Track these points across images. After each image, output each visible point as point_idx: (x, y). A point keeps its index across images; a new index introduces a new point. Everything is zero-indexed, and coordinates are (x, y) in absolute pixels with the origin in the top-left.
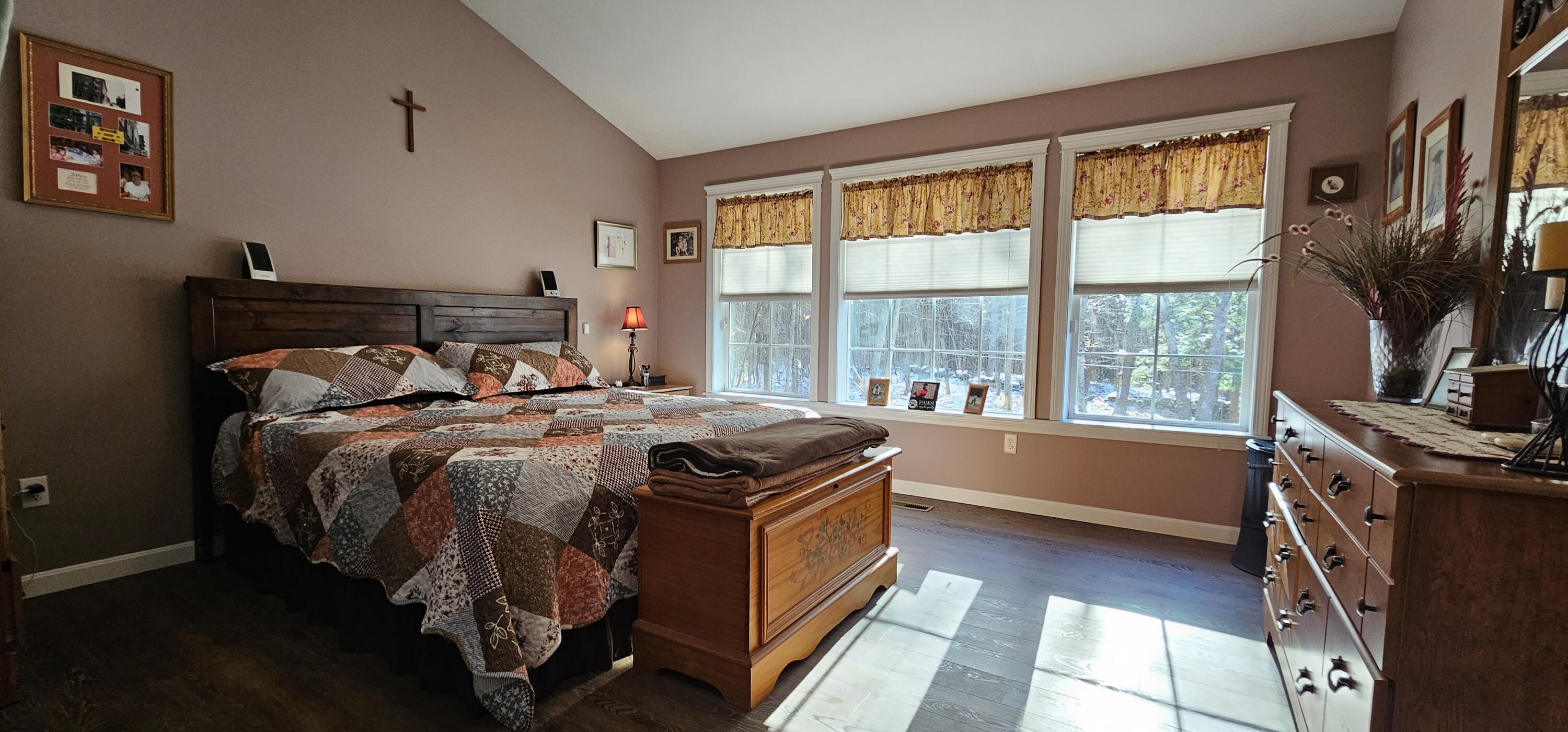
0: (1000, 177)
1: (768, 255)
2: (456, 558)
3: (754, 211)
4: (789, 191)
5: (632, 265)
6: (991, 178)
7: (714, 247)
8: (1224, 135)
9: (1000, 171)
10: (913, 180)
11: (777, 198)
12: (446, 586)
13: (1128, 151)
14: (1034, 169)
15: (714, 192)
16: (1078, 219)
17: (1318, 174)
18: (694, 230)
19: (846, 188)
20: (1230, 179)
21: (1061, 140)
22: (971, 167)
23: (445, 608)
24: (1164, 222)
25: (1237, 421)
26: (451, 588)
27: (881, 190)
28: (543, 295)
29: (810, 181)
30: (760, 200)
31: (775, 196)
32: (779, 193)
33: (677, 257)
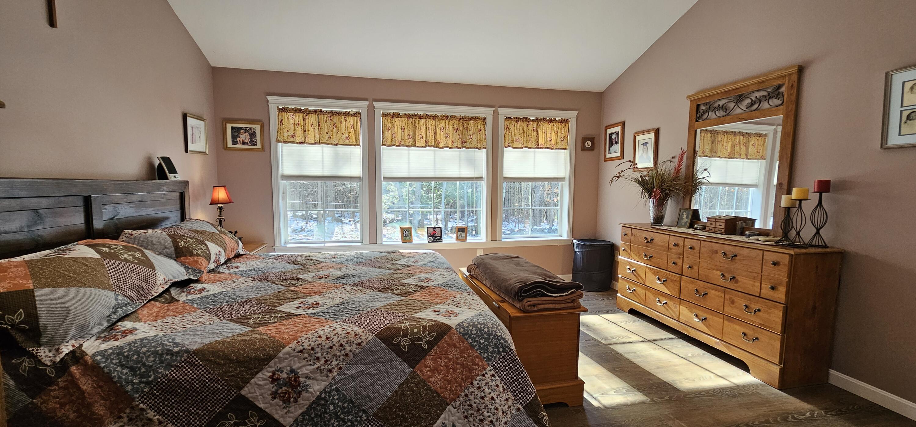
0: (471, 122)
1: (323, 150)
2: (500, 385)
3: (312, 119)
4: (343, 110)
5: (204, 151)
6: (466, 122)
7: (278, 141)
8: (557, 119)
9: (471, 119)
10: (426, 117)
11: (332, 113)
12: (500, 406)
13: (524, 120)
14: (487, 120)
15: (275, 102)
16: (506, 147)
17: (585, 139)
18: (257, 128)
19: (383, 114)
20: (559, 137)
21: (499, 109)
22: (457, 115)
23: (505, 420)
24: (535, 152)
25: (557, 233)
26: (504, 406)
27: (406, 119)
28: (166, 178)
29: (361, 106)
30: (318, 113)
31: (331, 112)
32: (334, 110)
33: (239, 146)
